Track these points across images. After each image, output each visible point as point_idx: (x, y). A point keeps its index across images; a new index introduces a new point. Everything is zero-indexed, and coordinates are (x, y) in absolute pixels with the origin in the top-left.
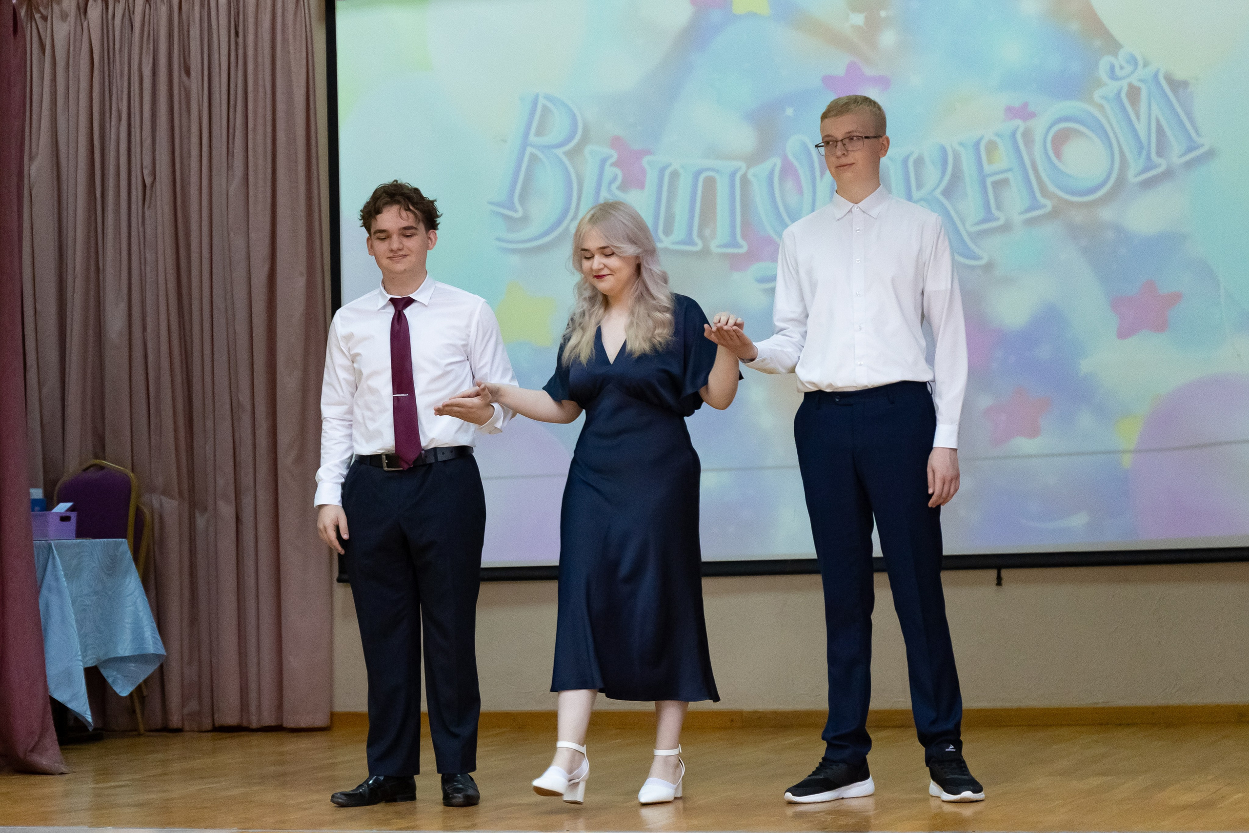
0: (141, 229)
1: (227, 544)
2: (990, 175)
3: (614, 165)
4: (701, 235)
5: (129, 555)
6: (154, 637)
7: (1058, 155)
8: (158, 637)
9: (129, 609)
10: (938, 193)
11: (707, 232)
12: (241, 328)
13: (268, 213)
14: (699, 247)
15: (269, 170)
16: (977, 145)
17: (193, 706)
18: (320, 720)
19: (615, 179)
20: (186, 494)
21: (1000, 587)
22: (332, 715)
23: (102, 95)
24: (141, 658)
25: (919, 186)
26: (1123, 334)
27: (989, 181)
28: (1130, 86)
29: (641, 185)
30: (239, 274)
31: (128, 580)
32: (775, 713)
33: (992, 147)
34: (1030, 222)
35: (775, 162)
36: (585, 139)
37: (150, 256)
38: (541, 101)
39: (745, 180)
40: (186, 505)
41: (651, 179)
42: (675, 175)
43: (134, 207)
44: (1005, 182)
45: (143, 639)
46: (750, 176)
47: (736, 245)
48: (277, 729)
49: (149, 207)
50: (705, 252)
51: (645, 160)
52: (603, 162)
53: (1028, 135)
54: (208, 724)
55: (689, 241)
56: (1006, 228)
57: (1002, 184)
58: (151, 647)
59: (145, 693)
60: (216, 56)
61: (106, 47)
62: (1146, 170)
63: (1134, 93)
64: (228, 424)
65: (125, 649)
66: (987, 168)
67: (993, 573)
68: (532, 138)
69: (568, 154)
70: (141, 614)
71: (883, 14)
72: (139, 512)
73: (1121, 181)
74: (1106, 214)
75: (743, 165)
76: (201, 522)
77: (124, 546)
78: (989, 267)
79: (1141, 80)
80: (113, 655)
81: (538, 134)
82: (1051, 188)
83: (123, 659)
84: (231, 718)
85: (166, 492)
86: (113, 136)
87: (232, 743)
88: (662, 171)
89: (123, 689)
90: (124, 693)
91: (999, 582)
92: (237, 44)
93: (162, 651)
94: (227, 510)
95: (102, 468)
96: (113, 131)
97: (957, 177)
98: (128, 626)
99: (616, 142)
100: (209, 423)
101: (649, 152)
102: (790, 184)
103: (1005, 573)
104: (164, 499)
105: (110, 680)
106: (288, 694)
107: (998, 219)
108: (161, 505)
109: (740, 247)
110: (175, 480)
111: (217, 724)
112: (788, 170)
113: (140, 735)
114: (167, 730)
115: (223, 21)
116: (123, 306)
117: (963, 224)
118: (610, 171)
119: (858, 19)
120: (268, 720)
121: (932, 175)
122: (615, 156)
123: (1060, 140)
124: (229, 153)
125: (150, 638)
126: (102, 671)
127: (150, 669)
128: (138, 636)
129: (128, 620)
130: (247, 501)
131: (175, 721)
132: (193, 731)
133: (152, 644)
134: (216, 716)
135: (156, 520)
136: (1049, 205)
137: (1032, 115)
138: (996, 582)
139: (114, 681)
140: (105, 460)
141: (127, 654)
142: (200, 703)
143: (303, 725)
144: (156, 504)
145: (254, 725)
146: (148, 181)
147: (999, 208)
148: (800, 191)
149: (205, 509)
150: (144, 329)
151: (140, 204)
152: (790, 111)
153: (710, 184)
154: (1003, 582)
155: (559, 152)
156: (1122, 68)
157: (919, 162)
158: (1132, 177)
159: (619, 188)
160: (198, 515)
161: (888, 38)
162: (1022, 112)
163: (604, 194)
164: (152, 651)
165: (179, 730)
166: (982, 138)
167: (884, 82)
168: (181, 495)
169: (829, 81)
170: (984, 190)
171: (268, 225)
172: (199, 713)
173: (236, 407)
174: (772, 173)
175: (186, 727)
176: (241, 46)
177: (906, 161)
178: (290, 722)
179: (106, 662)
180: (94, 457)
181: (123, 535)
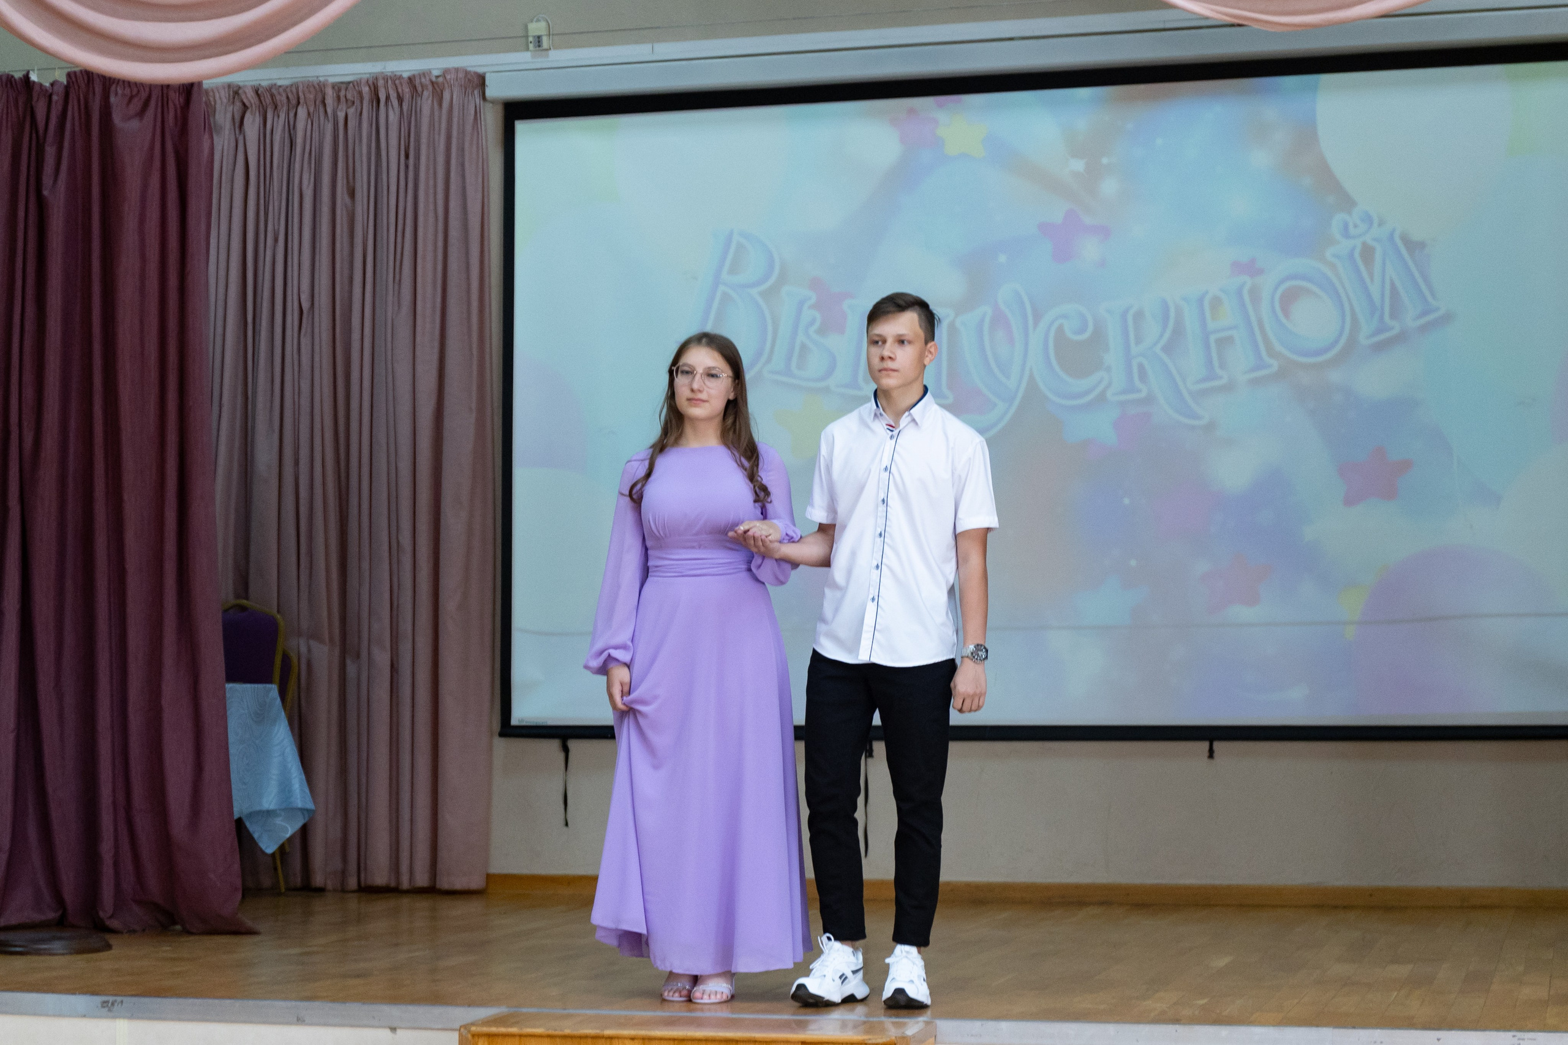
0: (296, 356)
1: (381, 693)
2: (1214, 332)
3: (810, 307)
5: (278, 701)
6: (302, 790)
7: (1286, 313)
8: (307, 791)
9: (276, 760)
10: (1158, 349)
12: (404, 466)
13: (438, 344)
15: (439, 300)
16: (1201, 300)
17: (337, 864)
18: (475, 882)
19: (812, 323)
20: (337, 639)
21: (1211, 761)
22: (489, 877)
24: (290, 811)
25: (1139, 341)
26: (1350, 501)
27: (1212, 338)
28: (1364, 244)
29: (841, 330)
30: (404, 408)
31: (277, 728)
32: (968, 885)
33: (1216, 303)
34: (1255, 382)
35: (986, 310)
36: (782, 280)
37: (306, 386)
38: (736, 238)
39: (952, 328)
40: (337, 651)
41: (852, 323)
43: (289, 333)
44: (1229, 340)
45: (290, 791)
46: (958, 324)
48: (432, 891)
49: (305, 335)
51: (846, 304)
52: (801, 304)
53: (1255, 293)
54: (352, 883)
56: (1229, 388)
57: (1225, 342)
58: (298, 801)
59: (287, 850)
60: (384, 177)
61: (262, 162)
62: (1379, 331)
63: (1367, 253)
64: (386, 565)
65: (269, 801)
66: (1211, 325)
67: (1205, 745)
68: (725, 276)
69: (762, 294)
70: (289, 765)
71: (1105, 161)
72: (286, 658)
73: (1352, 343)
74: (1335, 376)
75: (952, 312)
76: (351, 669)
77: (273, 690)
78: (1211, 427)
79: (1375, 240)
80: (258, 808)
81: (733, 271)
82: (1278, 347)
83: (269, 813)
84: (380, 877)
85: (315, 635)
86: (268, 258)
87: (380, 905)
89: (269, 847)
90: (270, 850)
91: (1211, 754)
92: (407, 167)
93: (310, 805)
94: (382, 658)
95: (243, 608)
96: (269, 252)
97: (1179, 332)
98: (274, 777)
99: (816, 284)
100: (365, 565)
101: (850, 295)
102: (1000, 334)
103: (1217, 745)
104: (313, 644)
105: (256, 836)
106: (443, 854)
107: (1220, 378)
108: (309, 650)
109: (946, 397)
110: (326, 625)
111: (363, 885)
112: (999, 320)
113: (280, 894)
114: (308, 889)
115: (393, 142)
116: (274, 437)
117: (1184, 382)
118: (808, 314)
119: (1078, 165)
120: (422, 879)
121: (1152, 329)
122: (813, 297)
123: (1288, 299)
124: (396, 281)
125: (298, 791)
126: (248, 824)
127: (298, 825)
128: (285, 788)
129: (274, 772)
130: (405, 647)
131: (318, 880)
132: (337, 892)
133: (300, 796)
134: (363, 875)
135: (304, 667)
136: (1275, 365)
137: (1260, 272)
138: (1207, 754)
139: (259, 836)
140: (248, 600)
141: (272, 807)
142: (345, 861)
143: (458, 887)
144: (303, 649)
145: (405, 886)
146: (306, 306)
147: (1222, 366)
148: (1012, 342)
149: (358, 656)
150: (297, 462)
151: (296, 331)
152: (1002, 258)
154: (1216, 754)
155: (754, 292)
156: (1356, 226)
157: (1139, 315)
158: (1363, 339)
159: (817, 332)
160: (348, 662)
161: (1109, 187)
162: (1250, 268)
163: (801, 338)
164: (300, 805)
165: (321, 890)
166: (1207, 292)
167: (1104, 232)
168: (331, 639)
169: (1045, 228)
170: (1207, 346)
171: (435, 357)
172: (344, 872)
173: (394, 548)
174: (982, 321)
175: (330, 887)
176: (411, 168)
177: (1124, 315)
178: (444, 883)
179: (251, 815)
180: (237, 596)
181: (270, 681)
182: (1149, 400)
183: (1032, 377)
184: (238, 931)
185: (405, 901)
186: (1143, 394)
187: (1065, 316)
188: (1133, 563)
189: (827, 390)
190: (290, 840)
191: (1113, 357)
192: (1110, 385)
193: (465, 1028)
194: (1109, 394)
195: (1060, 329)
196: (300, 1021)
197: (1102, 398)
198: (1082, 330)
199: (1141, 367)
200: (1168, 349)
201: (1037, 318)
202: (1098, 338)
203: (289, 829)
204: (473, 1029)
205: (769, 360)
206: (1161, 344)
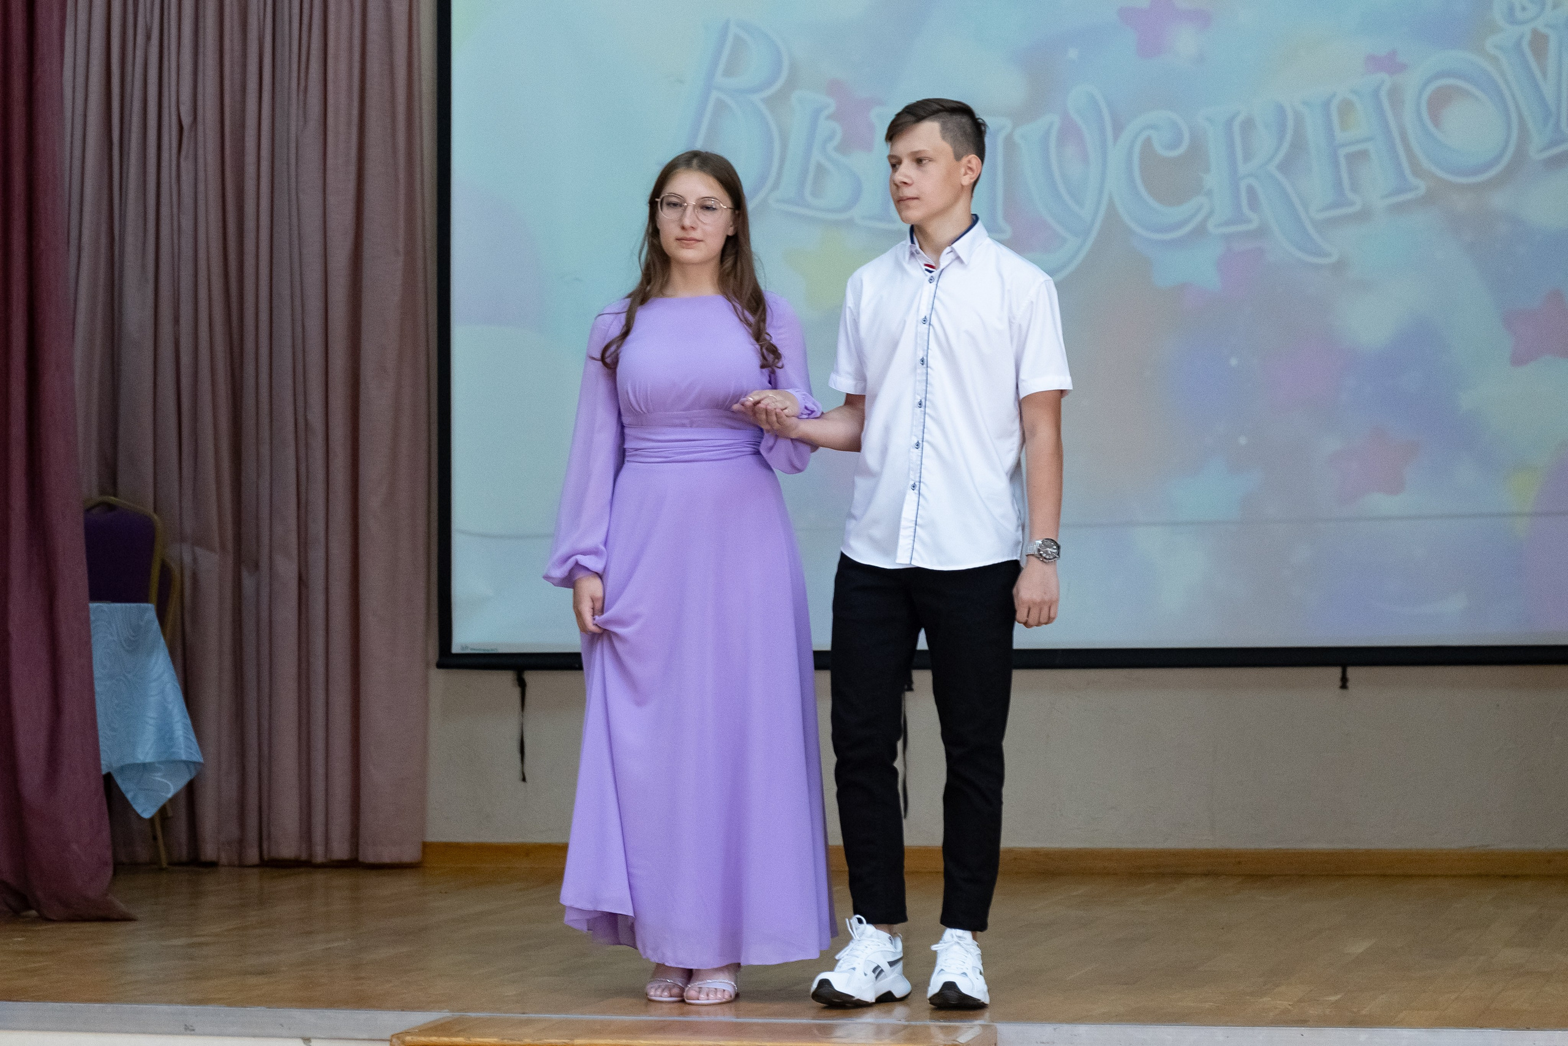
0: (173, 186)
1: (287, 614)
2: (1343, 145)
3: (829, 117)
5: (156, 624)
6: (187, 738)
7: (1436, 120)
8: (194, 739)
9: (153, 700)
10: (1272, 168)
15: (355, 112)
16: (1326, 105)
17: (233, 831)
18: (409, 853)
19: (830, 138)
20: (230, 545)
21: (1344, 691)
22: (425, 846)
24: (172, 764)
25: (1247, 157)
26: (1518, 360)
27: (1342, 152)
28: (1535, 33)
29: (870, 146)
30: (312, 250)
31: (154, 658)
32: (1036, 852)
33: (1347, 107)
34: (1398, 209)
35: (1052, 120)
36: (792, 83)
37: (185, 223)
38: (733, 30)
39: (1014, 142)
40: (230, 560)
43: (165, 155)
44: (1364, 155)
45: (171, 739)
46: (1017, 137)
48: (353, 864)
49: (187, 157)
51: (873, 114)
52: (817, 113)
53: (1395, 94)
54: (253, 856)
56: (1364, 215)
57: (1358, 158)
58: (182, 752)
59: (170, 814)
62: (1554, 143)
63: (1539, 42)
64: (291, 451)
65: (146, 752)
66: (1340, 136)
67: (1336, 672)
68: (719, 78)
69: (767, 101)
70: (170, 707)
72: (165, 570)
73: (1520, 156)
74: (1499, 200)
75: (1009, 123)
76: (248, 582)
77: (149, 610)
78: (1339, 267)
79: (1547, 26)
80: (129, 761)
81: (729, 72)
82: (1426, 164)
83: (145, 767)
84: (288, 850)
85: (200, 541)
86: (138, 61)
87: (288, 884)
89: (146, 809)
90: (146, 815)
91: (1344, 683)
93: (197, 757)
94: (287, 569)
95: (111, 507)
96: (139, 53)
97: (1299, 146)
98: (152, 722)
99: (835, 88)
100: (265, 450)
101: (879, 102)
102: (1071, 151)
103: (1353, 672)
104: (200, 552)
105: (129, 796)
106: (368, 817)
107: (1352, 204)
108: (195, 560)
109: (1002, 231)
110: (215, 527)
111: (266, 857)
112: (1069, 132)
113: (161, 870)
114: (197, 863)
116: (148, 288)
117: (1306, 209)
118: (825, 126)
120: (340, 851)
121: (1265, 141)
122: (832, 105)
123: (1439, 102)
124: (303, 87)
125: (181, 739)
126: (119, 781)
127: (182, 782)
128: (165, 736)
129: (151, 714)
130: (317, 555)
131: (209, 851)
132: (234, 866)
133: (185, 746)
134: (265, 846)
135: (187, 581)
136: (1422, 186)
137: (1402, 68)
138: (1339, 683)
139: (134, 798)
140: (117, 497)
141: (148, 760)
142: (243, 827)
143: (386, 859)
144: (187, 559)
145: (319, 857)
146: (186, 121)
147: (1355, 188)
148: (1086, 160)
149: (257, 566)
150: (176, 321)
151: (174, 151)
152: (1073, 54)
154: (1349, 684)
155: (756, 98)
156: (1524, 9)
157: (1248, 125)
158: (1536, 152)
159: (837, 149)
160: (245, 574)
162: (1389, 64)
163: (816, 156)
164: (184, 758)
165: (213, 865)
166: (1334, 95)
167: (1201, 18)
168: (223, 547)
169: (1128, 15)
170: (1336, 164)
171: (352, 186)
172: (241, 842)
173: (302, 429)
174: (1048, 133)
175: (224, 859)
177: (1229, 123)
178: (369, 855)
179: (122, 769)
180: (103, 492)
181: (145, 599)
182: (1262, 232)
183: (1111, 205)
184: (108, 916)
185: (320, 878)
186: (1253, 226)
187: (1153, 127)
188: (1243, 440)
189: (850, 223)
190: (173, 801)
191: (1215, 179)
192: (1211, 213)
193: (398, 1038)
194: (1210, 226)
195: (1148, 142)
196: (189, 1030)
197: (1200, 231)
198: (1174, 145)
199: (1251, 190)
200: (1285, 167)
201: (1118, 128)
202: (1196, 152)
203: (171, 787)
204: (408, 1038)
205: (776, 186)
206: (1277, 160)
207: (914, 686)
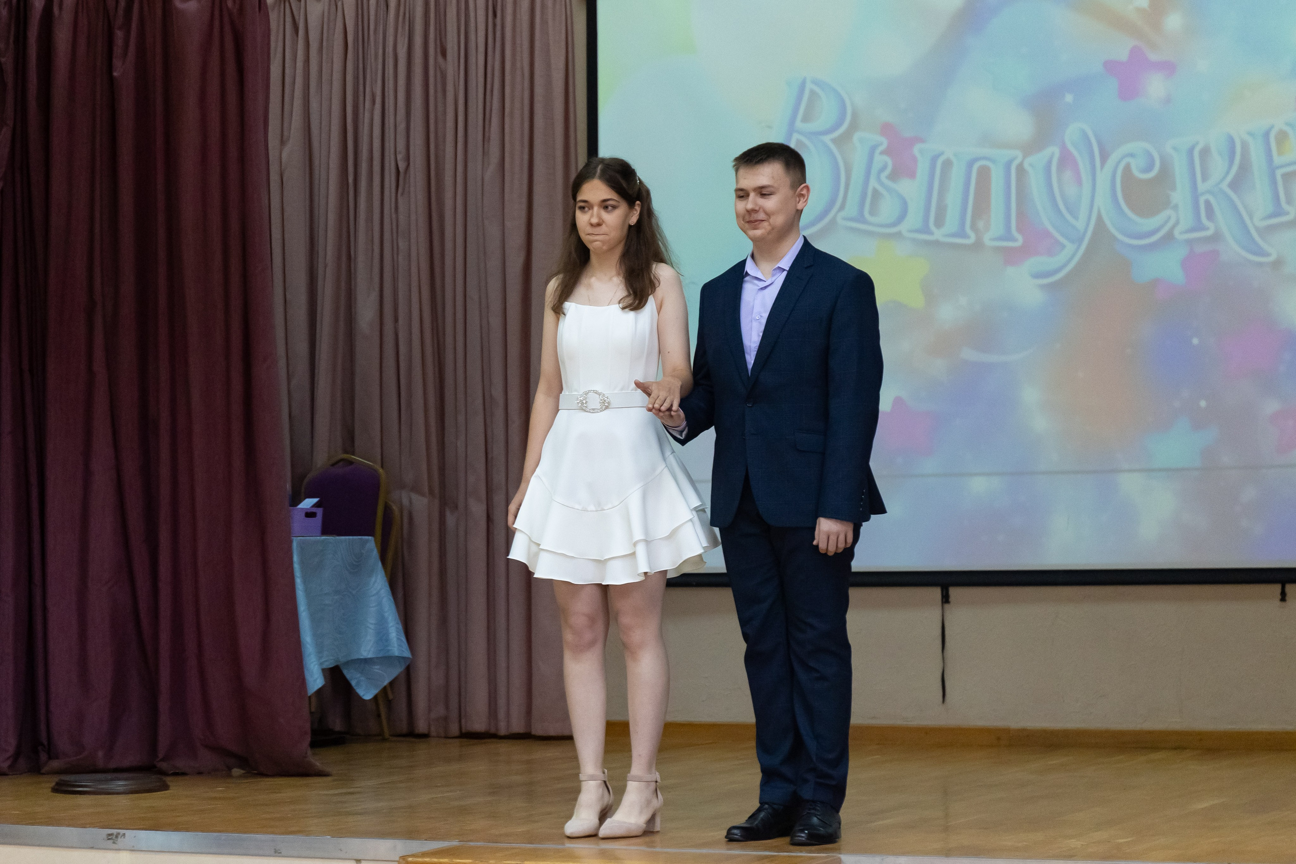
0: (394, 216)
1: (477, 544)
2: (1282, 167)
3: (882, 153)
4: (973, 227)
5: (375, 554)
6: (398, 639)
8: (404, 639)
9: (373, 610)
10: (1224, 186)
11: (981, 224)
12: (495, 321)
13: (524, 200)
14: (972, 239)
15: (526, 156)
16: (1267, 135)
17: (440, 711)
19: (884, 168)
20: (437, 491)
21: (1284, 603)
23: (356, 78)
24: (387, 660)
25: (1204, 179)
27: (1279, 173)
29: (912, 175)
30: (494, 263)
31: (373, 579)
33: (1282, 137)
35: (1053, 151)
36: (854, 126)
37: (402, 244)
38: (809, 86)
39: (1021, 169)
40: (437, 502)
41: (922, 168)
42: (948, 164)
43: (387, 193)
45: (387, 640)
46: (1026, 165)
47: (1011, 238)
48: (526, 736)
49: (402, 194)
50: (978, 246)
51: (916, 149)
52: (873, 149)
54: (454, 729)
55: (961, 234)
57: (1290, 177)
58: (396, 649)
59: (391, 697)
60: (472, 37)
61: (360, 28)
64: (480, 417)
65: (367, 649)
66: (1277, 160)
67: (1277, 588)
68: (799, 124)
69: (834, 141)
70: (386, 615)
72: (387, 509)
75: (1019, 154)
76: (451, 520)
77: (370, 544)
78: (1278, 264)
80: (356, 656)
81: (806, 119)
83: (366, 661)
84: (479, 725)
85: (415, 489)
86: (367, 121)
87: (479, 749)
88: (934, 159)
89: (367, 693)
90: (367, 697)
91: (1283, 597)
92: (495, 25)
93: (407, 654)
94: (478, 509)
95: (351, 463)
96: (367, 115)
97: (1245, 168)
98: (371, 626)
99: (887, 129)
100: (461, 418)
101: (921, 140)
102: (1068, 174)
103: (1290, 588)
104: (414, 496)
105: (353, 683)
106: (537, 701)
107: (1287, 213)
108: (411, 502)
109: (1015, 240)
110: (425, 476)
111: (464, 731)
112: (1066, 159)
113: (384, 740)
114: (413, 735)
115: (481, 2)
116: (374, 295)
117: (1251, 218)
118: (880, 159)
119: (1142, 2)
120: (518, 726)
121: (1218, 165)
122: (884, 143)
124: (485, 138)
125: (395, 639)
126: (345, 672)
127: (396, 671)
128: (382, 637)
129: (371, 620)
131: (421, 726)
132: (441, 737)
133: (397, 645)
134: (463, 721)
135: (406, 520)
138: (1280, 597)
139: (358, 683)
140: (353, 455)
141: (369, 656)
142: (447, 707)
143: (552, 733)
144: (405, 501)
145: (503, 732)
146: (402, 166)
147: (1289, 201)
148: (1079, 182)
149: (456, 507)
150: (396, 320)
151: (393, 190)
152: (1069, 98)
153: (984, 174)
154: (1287, 598)
155: (827, 139)
157: (1205, 152)
159: (889, 177)
160: (448, 513)
161: (1174, 21)
163: (873, 183)
164: (397, 654)
165: (425, 736)
166: (1272, 127)
167: (1168, 68)
168: (431, 492)
169: (1111, 67)
170: (1274, 182)
171: (524, 214)
172: (446, 719)
173: (488, 402)
174: (1050, 162)
175: (433, 732)
176: (499, 28)
177: (1191, 151)
178: (539, 729)
179: (348, 663)
180: (343, 451)
181: (370, 533)
182: (1217, 237)
183: (1100, 218)
185: (503, 748)
186: (1209, 233)
187: (1132, 155)
188: (1203, 404)
189: (899, 235)
190: (392, 683)
191: (1180, 196)
192: (1177, 223)
193: (404, 859)
194: (1176, 233)
195: (1128, 168)
197: (1169, 237)
198: (1149, 168)
199: (1208, 204)
200: (1235, 185)
201: (1104, 158)
202: (1165, 176)
203: (386, 675)
204: (410, 859)
205: (842, 208)
206: (1230, 178)
207: (951, 599)
